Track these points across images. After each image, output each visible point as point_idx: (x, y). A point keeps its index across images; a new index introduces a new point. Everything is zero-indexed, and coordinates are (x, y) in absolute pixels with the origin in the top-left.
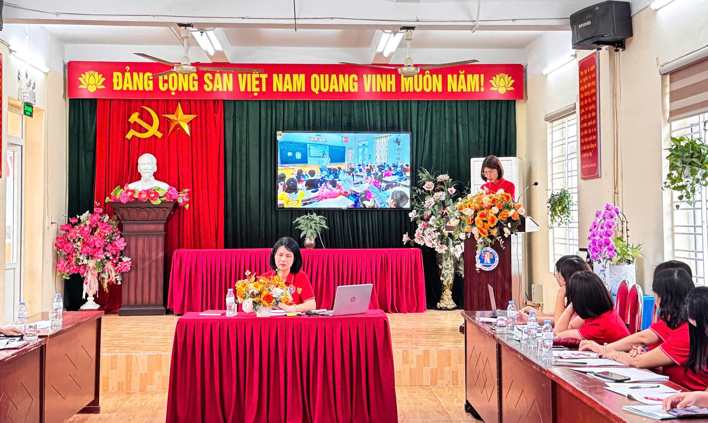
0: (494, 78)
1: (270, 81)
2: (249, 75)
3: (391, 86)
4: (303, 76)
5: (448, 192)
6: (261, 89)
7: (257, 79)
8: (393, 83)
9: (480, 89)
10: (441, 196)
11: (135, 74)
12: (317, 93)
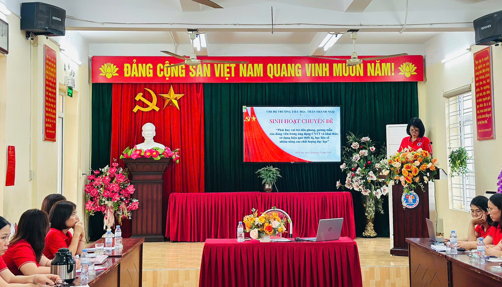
0: (401, 65)
1: (237, 69)
2: (222, 65)
3: (326, 72)
4: (261, 65)
5: (370, 149)
6: (231, 75)
7: (228, 68)
8: (327, 69)
9: (391, 74)
10: (365, 152)
11: (140, 65)
12: (272, 77)
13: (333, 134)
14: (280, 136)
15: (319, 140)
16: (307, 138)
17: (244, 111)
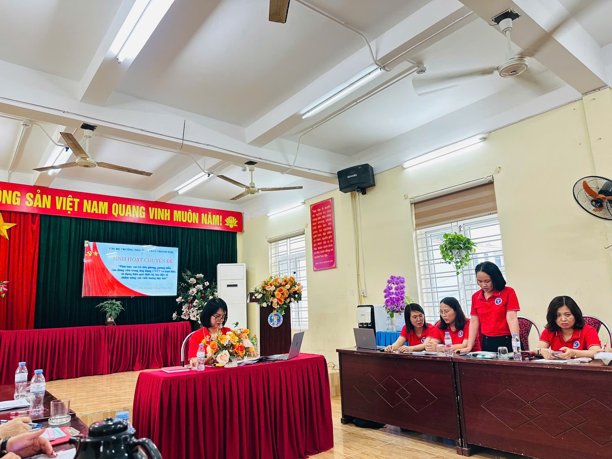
0: (227, 218)
1: (81, 205)
2: (65, 198)
3: (167, 216)
4: (106, 204)
5: (204, 284)
6: (74, 209)
7: (71, 202)
10: (200, 287)
12: (116, 216)
13: (172, 272)
14: (122, 272)
15: (159, 277)
16: (148, 275)
17: (86, 245)
